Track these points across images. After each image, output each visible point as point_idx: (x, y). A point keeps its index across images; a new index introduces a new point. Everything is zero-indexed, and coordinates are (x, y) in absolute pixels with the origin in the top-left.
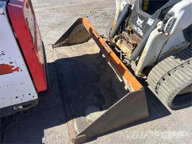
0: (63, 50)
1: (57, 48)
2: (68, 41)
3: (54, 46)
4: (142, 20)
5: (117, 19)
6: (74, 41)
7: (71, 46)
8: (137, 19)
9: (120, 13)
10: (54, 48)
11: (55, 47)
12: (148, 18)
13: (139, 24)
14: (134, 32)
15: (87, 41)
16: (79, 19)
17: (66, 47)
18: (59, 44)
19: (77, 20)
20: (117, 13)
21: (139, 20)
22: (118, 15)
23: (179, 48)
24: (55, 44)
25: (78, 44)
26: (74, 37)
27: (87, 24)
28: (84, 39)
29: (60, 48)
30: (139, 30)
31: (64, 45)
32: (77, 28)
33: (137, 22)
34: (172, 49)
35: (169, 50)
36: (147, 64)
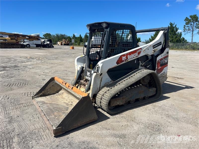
0: (41, 99)
1: (36, 98)
2: (44, 93)
3: (34, 97)
4: (89, 73)
5: (76, 75)
6: (49, 93)
7: (46, 97)
8: (87, 73)
9: (78, 71)
10: (33, 99)
11: (35, 98)
12: (92, 71)
13: (88, 75)
14: (87, 80)
15: (58, 92)
17: (43, 97)
18: (37, 95)
19: (51, 79)
20: (76, 71)
21: (88, 73)
22: (77, 72)
23: (109, 84)
24: (34, 96)
25: (51, 95)
26: (48, 90)
27: (58, 80)
28: (55, 91)
29: (38, 98)
30: (89, 78)
31: (41, 96)
32: (51, 84)
33: (87, 74)
34: (106, 84)
35: (105, 85)
36: (94, 93)
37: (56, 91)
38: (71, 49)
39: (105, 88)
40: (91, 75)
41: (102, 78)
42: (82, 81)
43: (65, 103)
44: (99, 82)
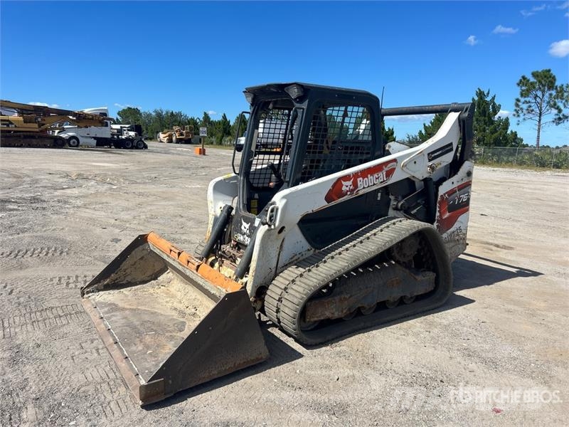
0: (105, 296)
1: (90, 294)
2: (117, 279)
3: (86, 290)
4: (248, 224)
5: (211, 229)
6: (129, 279)
7: (122, 290)
8: (241, 224)
9: (216, 219)
10: (84, 294)
11: (88, 293)
12: (254, 219)
14: (241, 246)
15: (155, 278)
16: (140, 236)
17: (111, 292)
18: (96, 285)
19: (137, 238)
20: (210, 219)
21: (244, 224)
22: (212, 222)
23: (304, 257)
24: (87, 287)
25: (137, 285)
26: (128, 271)
27: (158, 244)
28: (149, 273)
29: (97, 294)
31: (107, 288)
32: (137, 253)
34: (294, 259)
35: (291, 261)
36: (260, 282)
37: (152, 276)
38: (198, 154)
39: (293, 268)
40: (253, 230)
41: (283, 241)
42: (226, 248)
43: (175, 309)
44: (273, 252)
